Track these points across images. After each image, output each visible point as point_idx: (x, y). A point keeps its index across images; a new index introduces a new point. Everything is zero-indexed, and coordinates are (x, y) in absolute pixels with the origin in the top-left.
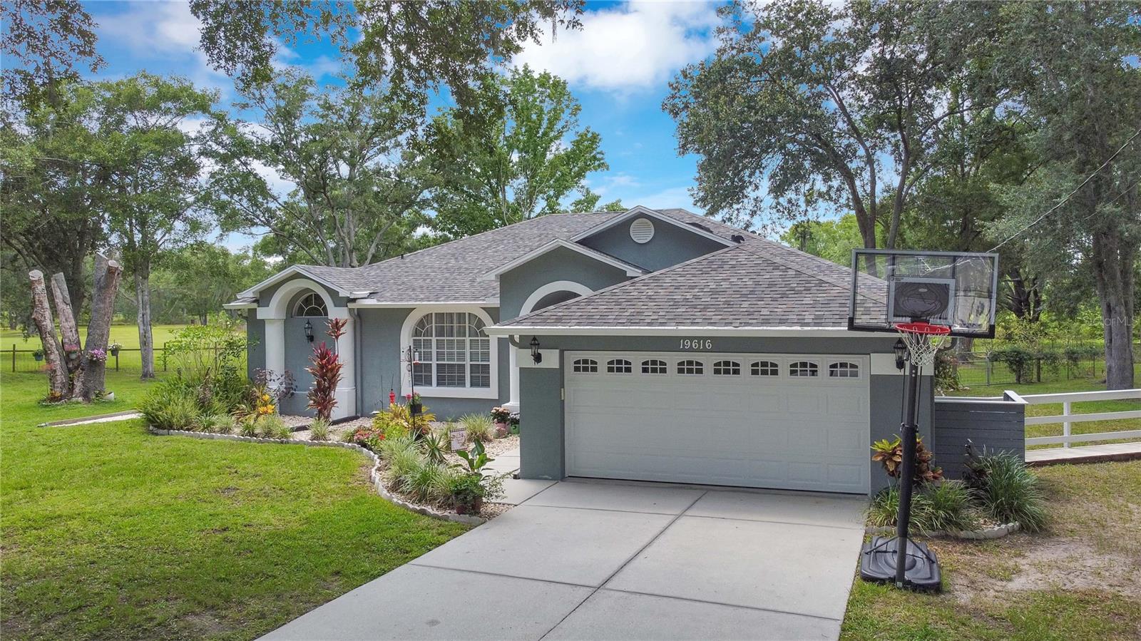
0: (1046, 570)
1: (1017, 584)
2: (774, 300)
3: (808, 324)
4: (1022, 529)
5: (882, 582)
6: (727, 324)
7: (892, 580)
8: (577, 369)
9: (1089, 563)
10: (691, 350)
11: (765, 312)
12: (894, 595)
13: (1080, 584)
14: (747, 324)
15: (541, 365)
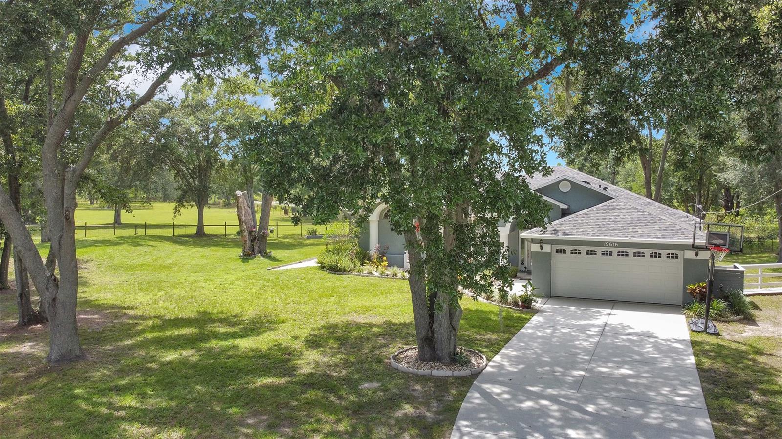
0: (754, 331)
1: (745, 334)
2: (642, 226)
3: (659, 238)
4: (744, 319)
5: (699, 332)
6: (625, 237)
7: (703, 331)
8: (557, 252)
9: (770, 329)
10: (609, 246)
11: (640, 232)
12: (704, 336)
13: (767, 335)
14: (634, 237)
15: (543, 251)
